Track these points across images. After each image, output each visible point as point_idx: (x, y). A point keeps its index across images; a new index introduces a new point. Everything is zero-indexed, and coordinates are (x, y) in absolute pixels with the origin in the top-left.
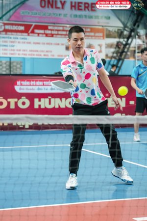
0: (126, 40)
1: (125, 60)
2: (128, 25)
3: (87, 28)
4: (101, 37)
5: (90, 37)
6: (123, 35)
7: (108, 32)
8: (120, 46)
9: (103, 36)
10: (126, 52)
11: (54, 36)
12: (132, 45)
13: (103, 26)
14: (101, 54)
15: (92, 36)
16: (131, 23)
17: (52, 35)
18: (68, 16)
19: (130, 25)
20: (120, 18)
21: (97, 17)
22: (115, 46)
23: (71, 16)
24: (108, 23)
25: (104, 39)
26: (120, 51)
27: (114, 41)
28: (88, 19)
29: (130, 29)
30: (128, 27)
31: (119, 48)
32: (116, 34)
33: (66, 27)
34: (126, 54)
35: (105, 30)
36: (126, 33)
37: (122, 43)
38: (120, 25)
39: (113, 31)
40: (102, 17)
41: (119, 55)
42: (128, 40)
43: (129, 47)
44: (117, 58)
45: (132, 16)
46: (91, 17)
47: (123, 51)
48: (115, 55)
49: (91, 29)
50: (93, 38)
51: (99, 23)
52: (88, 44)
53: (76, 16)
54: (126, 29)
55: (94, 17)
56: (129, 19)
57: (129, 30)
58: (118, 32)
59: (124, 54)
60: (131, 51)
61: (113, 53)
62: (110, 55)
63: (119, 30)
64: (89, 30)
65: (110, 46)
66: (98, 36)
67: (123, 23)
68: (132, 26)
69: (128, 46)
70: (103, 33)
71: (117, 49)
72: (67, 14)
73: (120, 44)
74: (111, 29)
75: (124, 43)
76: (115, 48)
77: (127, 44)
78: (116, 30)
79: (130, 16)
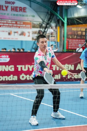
0: (44, 29)
2: (45, 20)
3: (21, 22)
4: (29, 27)
5: (23, 28)
6: (42, 26)
7: (33, 25)
8: (40, 33)
9: (31, 27)
11: (2, 26)
12: (48, 32)
13: (30, 21)
14: (29, 37)
15: (24, 27)
16: (47, 20)
17: (0, 26)
18: (10, 14)
19: (47, 21)
20: (41, 16)
21: (27, 16)
22: (37, 33)
23: (11, 15)
24: (33, 19)
25: (31, 28)
27: (37, 30)
28: (21, 17)
29: (46, 23)
30: (45, 22)
32: (38, 26)
33: (9, 21)
35: (32, 23)
36: (44, 25)
37: (42, 31)
38: (41, 21)
39: (37, 24)
40: (30, 16)
42: (45, 30)
43: (46, 34)
45: (48, 15)
46: (23, 16)
49: (24, 22)
50: (25, 28)
51: (28, 19)
52: (22, 31)
53: (14, 15)
54: (44, 23)
55: (25, 16)
56: (45, 17)
57: (46, 24)
58: (39, 25)
60: (47, 36)
62: (35, 38)
63: (40, 23)
64: (22, 23)
65: (35, 33)
66: (28, 27)
67: (42, 20)
68: (48, 21)
69: (45, 33)
70: (31, 25)
72: (9, 14)
73: (40, 31)
74: (35, 23)
75: (43, 31)
76: (38, 34)
77: (44, 32)
78: (38, 24)
79: (46, 15)
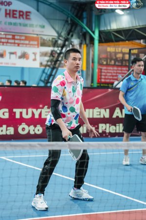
0: (60, 49)
1: (59, 68)
2: (63, 34)
3: (22, 36)
4: (35, 45)
5: (25, 45)
6: (58, 44)
7: (42, 41)
8: (54, 55)
9: (38, 45)
10: (61, 61)
13: (37, 35)
14: (35, 62)
15: (26, 44)
16: (65, 32)
18: (3, 23)
19: (65, 34)
20: (55, 27)
21: (31, 26)
22: (49, 55)
23: (5, 23)
24: (43, 32)
25: (38, 47)
26: (55, 59)
27: (49, 49)
28: (22, 27)
29: (64, 38)
30: (62, 37)
31: (53, 56)
32: (50, 43)
33: (1, 34)
34: (60, 63)
35: (40, 38)
36: (60, 42)
37: (56, 52)
38: (55, 34)
39: (48, 40)
40: (36, 26)
41: (53, 63)
42: (62, 49)
43: (63, 56)
44: (52, 66)
45: (66, 26)
46: (26, 25)
47: (57, 60)
48: (49, 63)
49: (26, 37)
50: (28, 46)
51: (33, 31)
52: (23, 52)
53: (10, 24)
54: (61, 38)
55: (28, 25)
56: (63, 29)
57: (63, 39)
58: (52, 41)
59: (58, 62)
61: (48, 61)
62: (45, 63)
63: (53, 39)
64: (23, 38)
65: (45, 54)
66: (33, 45)
67: (58, 33)
68: (66, 35)
70: (38, 41)
71: (52, 58)
72: (1, 22)
73: (54, 52)
74: (45, 38)
75: (58, 52)
76: (50, 57)
77: (61, 53)
78: (51, 39)
79: (64, 25)
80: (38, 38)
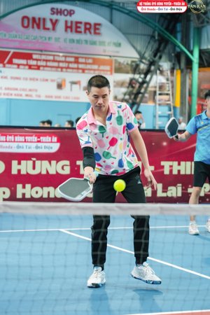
0: (142, 76)
1: (142, 104)
2: (147, 55)
3: (89, 58)
4: (107, 71)
5: (92, 72)
6: (139, 69)
7: (117, 65)
9: (111, 71)
10: (143, 94)
11: (41, 68)
12: (152, 84)
13: (110, 56)
15: (95, 70)
16: (151, 53)
17: (38, 68)
18: (62, 40)
19: (150, 55)
20: (135, 45)
21: (102, 43)
22: (127, 85)
23: (65, 40)
24: (118, 52)
25: (111, 74)
26: (135, 91)
28: (89, 46)
29: (149, 61)
30: (145, 59)
31: (133, 87)
32: (129, 68)
33: (59, 56)
34: (143, 97)
35: (114, 62)
36: (143, 66)
38: (136, 56)
39: (125, 63)
40: (109, 44)
41: (133, 97)
42: (145, 77)
43: (147, 87)
44: (130, 101)
45: (152, 43)
46: (94, 43)
47: (139, 93)
48: (127, 97)
49: (94, 59)
51: (105, 51)
53: (72, 41)
54: (144, 61)
55: (98, 43)
57: (147, 62)
58: (132, 66)
59: (140, 95)
60: (150, 91)
61: (125, 94)
62: (121, 97)
63: (133, 62)
64: (90, 61)
65: (121, 84)
66: (104, 70)
67: (139, 53)
68: (152, 57)
69: (145, 85)
70: (111, 66)
71: (130, 89)
72: (59, 38)
73: (134, 81)
74: (121, 60)
75: (140, 80)
76: (128, 87)
77: (144, 82)
78: (129, 63)
79: (149, 43)
80: (111, 61)
